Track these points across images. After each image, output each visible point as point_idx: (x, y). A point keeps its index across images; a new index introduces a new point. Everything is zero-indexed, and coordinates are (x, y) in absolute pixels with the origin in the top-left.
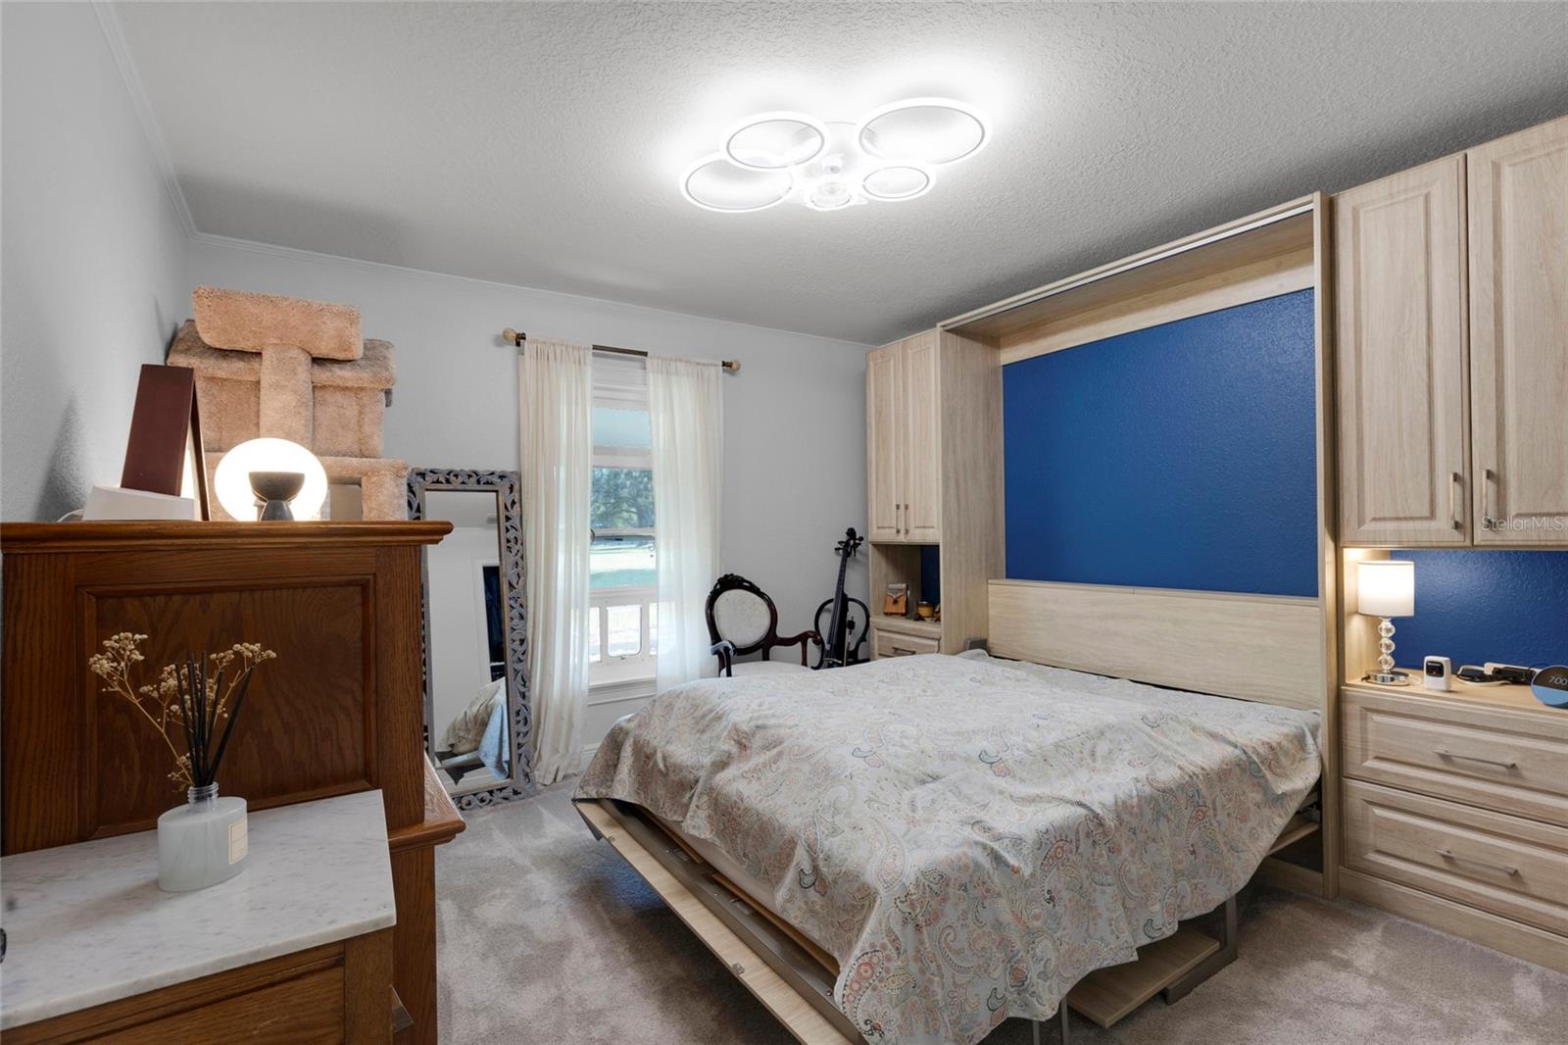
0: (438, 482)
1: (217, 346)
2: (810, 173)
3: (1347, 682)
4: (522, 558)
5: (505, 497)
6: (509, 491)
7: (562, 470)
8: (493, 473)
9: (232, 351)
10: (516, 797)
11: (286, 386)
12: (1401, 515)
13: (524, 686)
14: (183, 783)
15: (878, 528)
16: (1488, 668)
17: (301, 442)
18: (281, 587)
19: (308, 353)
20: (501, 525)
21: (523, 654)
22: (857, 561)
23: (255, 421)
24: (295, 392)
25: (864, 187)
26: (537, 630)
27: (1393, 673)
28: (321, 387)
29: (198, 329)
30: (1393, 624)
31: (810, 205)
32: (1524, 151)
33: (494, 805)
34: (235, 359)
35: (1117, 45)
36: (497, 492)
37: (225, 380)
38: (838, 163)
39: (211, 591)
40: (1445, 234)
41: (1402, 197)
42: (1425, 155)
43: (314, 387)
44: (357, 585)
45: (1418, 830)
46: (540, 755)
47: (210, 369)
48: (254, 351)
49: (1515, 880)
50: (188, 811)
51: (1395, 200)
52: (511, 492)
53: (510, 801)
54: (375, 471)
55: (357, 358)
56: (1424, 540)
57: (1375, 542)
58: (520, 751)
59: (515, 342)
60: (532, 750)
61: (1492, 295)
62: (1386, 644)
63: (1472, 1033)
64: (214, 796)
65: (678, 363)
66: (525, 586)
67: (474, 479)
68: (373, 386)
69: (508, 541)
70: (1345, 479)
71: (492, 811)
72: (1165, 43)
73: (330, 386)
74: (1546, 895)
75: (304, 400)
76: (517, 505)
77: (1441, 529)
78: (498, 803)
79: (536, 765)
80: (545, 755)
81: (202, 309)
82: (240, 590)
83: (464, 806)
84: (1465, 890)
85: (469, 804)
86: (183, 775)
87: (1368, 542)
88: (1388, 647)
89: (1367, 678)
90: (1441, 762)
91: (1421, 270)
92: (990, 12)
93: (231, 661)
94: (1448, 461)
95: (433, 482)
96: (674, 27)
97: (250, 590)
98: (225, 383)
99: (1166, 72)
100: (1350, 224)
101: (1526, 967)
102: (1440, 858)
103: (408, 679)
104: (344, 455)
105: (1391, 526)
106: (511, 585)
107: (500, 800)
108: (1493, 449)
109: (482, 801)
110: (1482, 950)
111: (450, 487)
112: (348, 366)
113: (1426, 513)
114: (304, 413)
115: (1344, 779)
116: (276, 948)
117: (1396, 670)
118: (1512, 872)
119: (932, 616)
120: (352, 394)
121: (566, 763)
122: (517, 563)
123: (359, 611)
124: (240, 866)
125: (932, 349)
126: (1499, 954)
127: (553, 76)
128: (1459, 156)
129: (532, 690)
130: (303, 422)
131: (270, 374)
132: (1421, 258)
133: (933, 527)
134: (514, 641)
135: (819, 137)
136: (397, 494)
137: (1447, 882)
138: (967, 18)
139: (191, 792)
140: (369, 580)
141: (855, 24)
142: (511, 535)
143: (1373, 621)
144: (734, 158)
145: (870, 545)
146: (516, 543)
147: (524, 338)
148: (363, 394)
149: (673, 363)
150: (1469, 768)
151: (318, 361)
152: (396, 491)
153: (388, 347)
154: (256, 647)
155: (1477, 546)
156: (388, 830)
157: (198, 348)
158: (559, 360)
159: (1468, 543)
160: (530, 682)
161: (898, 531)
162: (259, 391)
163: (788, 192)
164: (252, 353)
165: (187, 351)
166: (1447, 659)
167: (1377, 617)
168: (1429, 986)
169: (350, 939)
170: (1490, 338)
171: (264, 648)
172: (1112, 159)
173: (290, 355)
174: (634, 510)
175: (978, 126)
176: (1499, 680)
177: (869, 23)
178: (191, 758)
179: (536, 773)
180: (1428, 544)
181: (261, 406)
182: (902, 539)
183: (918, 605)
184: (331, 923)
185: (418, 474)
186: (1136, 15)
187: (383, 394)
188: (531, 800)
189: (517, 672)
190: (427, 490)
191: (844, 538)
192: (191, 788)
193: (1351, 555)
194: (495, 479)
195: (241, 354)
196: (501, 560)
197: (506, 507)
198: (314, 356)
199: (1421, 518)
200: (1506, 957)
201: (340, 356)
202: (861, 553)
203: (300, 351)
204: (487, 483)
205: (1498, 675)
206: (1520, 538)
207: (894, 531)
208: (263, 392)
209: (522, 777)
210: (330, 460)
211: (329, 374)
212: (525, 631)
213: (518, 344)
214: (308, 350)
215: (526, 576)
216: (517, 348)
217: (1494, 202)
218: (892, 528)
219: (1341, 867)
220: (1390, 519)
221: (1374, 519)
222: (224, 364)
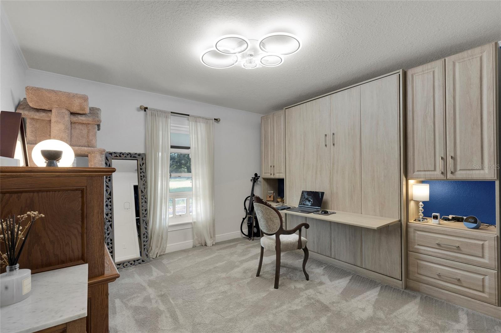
0: (116, 156)
1: (35, 107)
2: (243, 57)
3: (410, 221)
4: (146, 182)
5: (140, 162)
6: (141, 160)
7: (160, 154)
8: (136, 154)
9: (40, 109)
10: (143, 263)
11: (60, 122)
12: (426, 170)
13: (146, 225)
14: (4, 264)
15: (265, 173)
16: (450, 217)
17: (66, 142)
18: (49, 191)
19: (69, 111)
20: (139, 171)
21: (146, 214)
22: (258, 184)
23: (49, 134)
24: (64, 124)
25: (261, 61)
26: (151, 206)
27: (423, 218)
28: (74, 123)
29: (28, 101)
30: (423, 203)
31: (243, 67)
32: (462, 58)
33: (135, 266)
34: (42, 112)
35: (342, 19)
36: (137, 160)
37: (38, 119)
38: (252, 53)
39: (22, 192)
40: (438, 83)
41: (426, 72)
42: (432, 59)
43: (71, 123)
44: (80, 190)
45: (431, 267)
46: (151, 249)
47: (32, 115)
48: (49, 109)
49: (459, 281)
50: (6, 275)
51: (424, 72)
52: (142, 160)
53: (141, 264)
54: (93, 152)
55: (87, 113)
56: (433, 177)
57: (418, 178)
58: (145, 247)
59: (144, 110)
60: (149, 246)
61: (452, 102)
62: (421, 210)
63: (448, 330)
64: (17, 269)
65: (200, 119)
66: (147, 192)
67: (129, 156)
68: (92, 123)
69: (141, 177)
70: (409, 158)
71: (135, 267)
72: (357, 18)
73: (77, 122)
74: (468, 286)
75: (67, 127)
76: (144, 164)
77: (437, 174)
78: (137, 265)
79: (150, 252)
80: (153, 248)
81: (28, 94)
82: (33, 192)
83: (125, 266)
84: (444, 285)
85: (127, 265)
86: (4, 262)
87: (416, 178)
88: (422, 210)
89: (415, 220)
90: (437, 246)
91: (432, 94)
92: (302, 5)
93: (26, 218)
94: (439, 153)
95: (115, 157)
96: (198, 3)
97: (37, 192)
98: (38, 120)
99: (357, 28)
100: (411, 79)
101: (462, 308)
102: (437, 275)
103: (99, 224)
104: (82, 147)
105: (422, 173)
106: (142, 192)
107: (137, 264)
108: (453, 150)
109: (131, 264)
110: (449, 304)
111: (120, 158)
112: (84, 116)
113: (433, 169)
114: (67, 132)
115: (408, 252)
116: (38, 328)
117: (424, 217)
118: (458, 279)
119: (282, 201)
120: (85, 126)
121: (160, 251)
122: (144, 184)
123: (80, 199)
124: (27, 295)
125: (282, 116)
126: (454, 305)
127: (156, 18)
128: (443, 60)
129: (149, 226)
130: (67, 135)
131: (55, 118)
132: (432, 91)
133: (282, 173)
134: (143, 210)
135: (246, 44)
136: (101, 160)
137: (439, 283)
138: (295, 6)
139: (8, 268)
140: (84, 189)
141: (258, 6)
142: (142, 174)
143: (417, 202)
144: (218, 50)
145: (262, 179)
146: (144, 177)
147: (147, 109)
148: (89, 126)
149: (198, 119)
150: (445, 247)
151: (72, 114)
152: (101, 159)
153: (98, 110)
154: (36, 213)
155: (448, 179)
156: (88, 278)
157: (28, 108)
158: (159, 116)
159: (445, 178)
160: (148, 224)
161: (271, 174)
162: (51, 123)
163: (236, 62)
164: (48, 110)
165: (23, 109)
166: (439, 214)
167: (418, 201)
168: (435, 316)
169: (69, 322)
170: (452, 115)
171: (40, 213)
172: (339, 56)
173: (62, 111)
174: (186, 167)
175: (298, 42)
176: (454, 220)
177: (262, 6)
178: (8, 255)
179: (150, 254)
180: (433, 179)
181: (51, 129)
182: (272, 177)
183: (277, 198)
184: (61, 316)
185: (109, 154)
186: (348, 9)
187: (96, 126)
188: (148, 263)
189: (144, 220)
190: (113, 159)
191: (254, 176)
192: (8, 266)
193: (411, 182)
194: (136, 156)
195: (44, 110)
196: (138, 183)
197: (140, 165)
198: (71, 112)
199: (432, 171)
200: (456, 306)
201: (81, 112)
202: (259, 181)
203: (66, 110)
204: (134, 157)
205: (453, 219)
206: (461, 177)
207: (270, 174)
208: (52, 124)
209: (145, 256)
210: (76, 148)
211: (77, 118)
212: (147, 207)
213: (145, 111)
214: (69, 109)
215: (147, 188)
216: (145, 112)
217: (453, 74)
218: (269, 173)
219: (407, 279)
220: (423, 171)
221: (418, 171)
222: (38, 114)
